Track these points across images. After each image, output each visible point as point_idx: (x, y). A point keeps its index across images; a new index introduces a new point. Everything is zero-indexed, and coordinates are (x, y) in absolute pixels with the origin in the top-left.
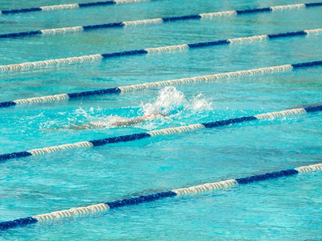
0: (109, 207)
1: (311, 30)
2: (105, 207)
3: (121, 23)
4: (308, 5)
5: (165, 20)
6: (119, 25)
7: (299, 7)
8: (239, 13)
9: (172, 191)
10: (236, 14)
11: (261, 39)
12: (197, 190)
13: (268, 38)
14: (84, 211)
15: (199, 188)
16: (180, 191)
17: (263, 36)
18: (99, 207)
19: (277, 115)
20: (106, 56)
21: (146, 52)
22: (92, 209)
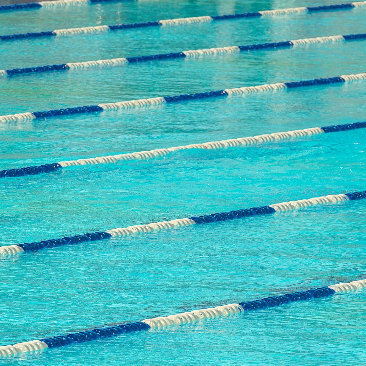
0: (47, 346)
1: (352, 75)
2: (41, 346)
3: (64, 65)
4: (348, 38)
5: (131, 61)
6: (61, 68)
7: (334, 40)
8: (243, 49)
9: (143, 321)
10: (239, 50)
11: (275, 88)
12: (181, 319)
13: (286, 87)
14: (9, 352)
15: (184, 317)
16: (154, 322)
17: (278, 84)
18: (31, 345)
19: (305, 204)
20: (39, 116)
21: (101, 109)
22: (21, 349)
